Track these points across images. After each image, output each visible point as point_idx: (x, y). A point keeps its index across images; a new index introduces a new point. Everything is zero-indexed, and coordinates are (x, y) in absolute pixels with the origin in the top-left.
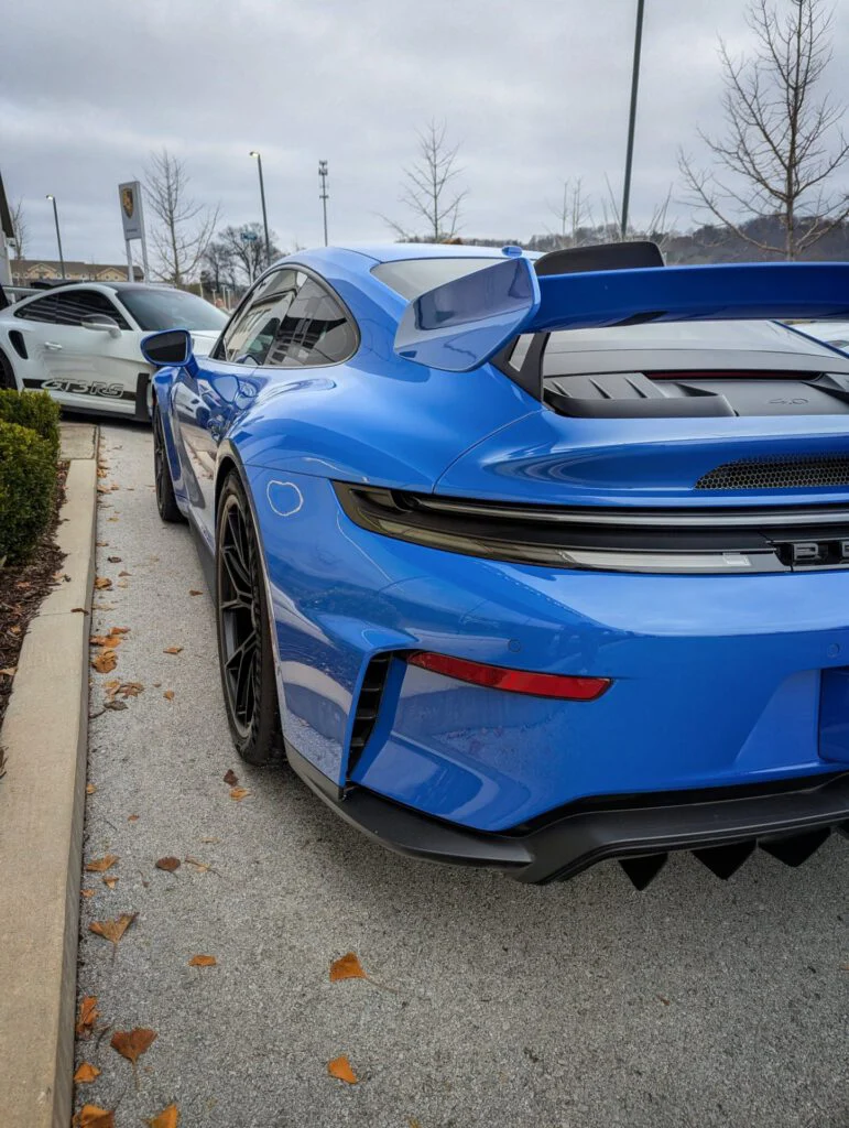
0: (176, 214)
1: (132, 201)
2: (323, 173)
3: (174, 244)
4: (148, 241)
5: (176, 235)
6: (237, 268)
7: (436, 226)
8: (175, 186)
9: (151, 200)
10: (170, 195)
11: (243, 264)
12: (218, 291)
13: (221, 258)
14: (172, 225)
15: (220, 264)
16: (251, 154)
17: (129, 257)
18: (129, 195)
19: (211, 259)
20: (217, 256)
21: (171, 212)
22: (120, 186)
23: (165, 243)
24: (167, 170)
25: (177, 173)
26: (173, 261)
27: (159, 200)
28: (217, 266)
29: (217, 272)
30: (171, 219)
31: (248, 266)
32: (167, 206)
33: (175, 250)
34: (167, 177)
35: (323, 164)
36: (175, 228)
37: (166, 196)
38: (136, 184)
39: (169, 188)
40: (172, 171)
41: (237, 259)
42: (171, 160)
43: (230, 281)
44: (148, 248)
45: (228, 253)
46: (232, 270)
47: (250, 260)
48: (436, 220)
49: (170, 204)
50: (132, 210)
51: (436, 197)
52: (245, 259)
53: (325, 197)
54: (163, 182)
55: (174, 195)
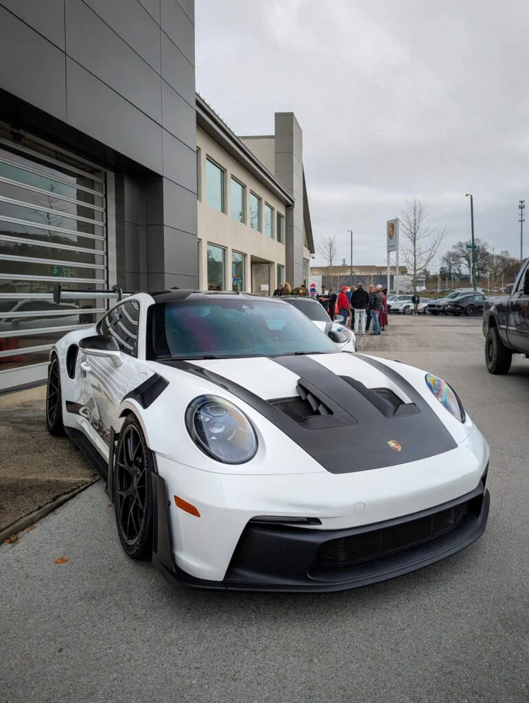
0: (417, 235)
1: (393, 230)
2: (522, 207)
3: (415, 253)
4: (400, 252)
5: (416, 248)
6: (462, 265)
8: (418, 220)
9: (403, 228)
10: (415, 224)
11: (466, 262)
12: (450, 279)
13: (453, 260)
14: (414, 242)
15: (453, 263)
16: (466, 195)
17: (388, 262)
18: (392, 227)
19: (447, 260)
20: (451, 258)
21: (415, 234)
22: (388, 222)
23: (408, 252)
24: (415, 210)
25: (420, 212)
26: (412, 263)
27: (409, 228)
28: (451, 264)
29: (450, 268)
30: (415, 238)
31: (469, 263)
32: (413, 231)
33: (415, 256)
34: (415, 215)
35: (522, 202)
36: (416, 243)
37: (413, 226)
38: (397, 220)
39: (415, 221)
40: (418, 211)
41: (463, 259)
42: (417, 205)
43: (458, 272)
44: (399, 255)
45: (458, 256)
46: (460, 266)
47: (471, 260)
49: (415, 231)
50: (393, 235)
52: (468, 260)
53: (522, 221)
54: (412, 218)
55: (417, 225)
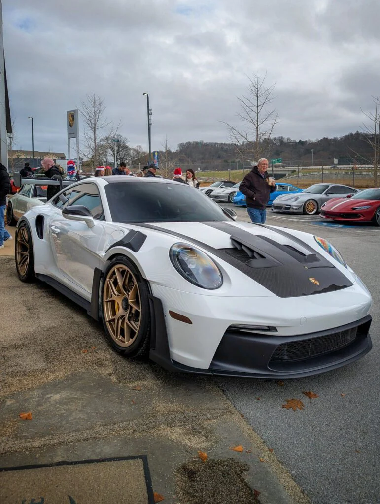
0: (97, 125)
1: (73, 120)
2: (150, 114)
3: (95, 141)
5: (96, 136)
6: (108, 154)
7: (257, 128)
8: (98, 111)
9: (84, 118)
10: (95, 116)
11: (111, 152)
14: (94, 131)
16: (144, 94)
18: (72, 117)
21: (95, 124)
22: (68, 112)
24: (94, 103)
25: (100, 105)
27: (89, 118)
30: (94, 128)
31: (114, 154)
32: (92, 121)
34: (94, 107)
36: (96, 132)
37: (93, 116)
38: (76, 111)
39: (95, 112)
40: (97, 104)
41: (109, 150)
42: (97, 99)
43: (105, 160)
45: (105, 147)
46: (106, 155)
47: (115, 150)
48: (258, 126)
49: (95, 120)
50: (73, 124)
51: (257, 113)
52: (113, 150)
54: (91, 110)
55: (97, 116)
